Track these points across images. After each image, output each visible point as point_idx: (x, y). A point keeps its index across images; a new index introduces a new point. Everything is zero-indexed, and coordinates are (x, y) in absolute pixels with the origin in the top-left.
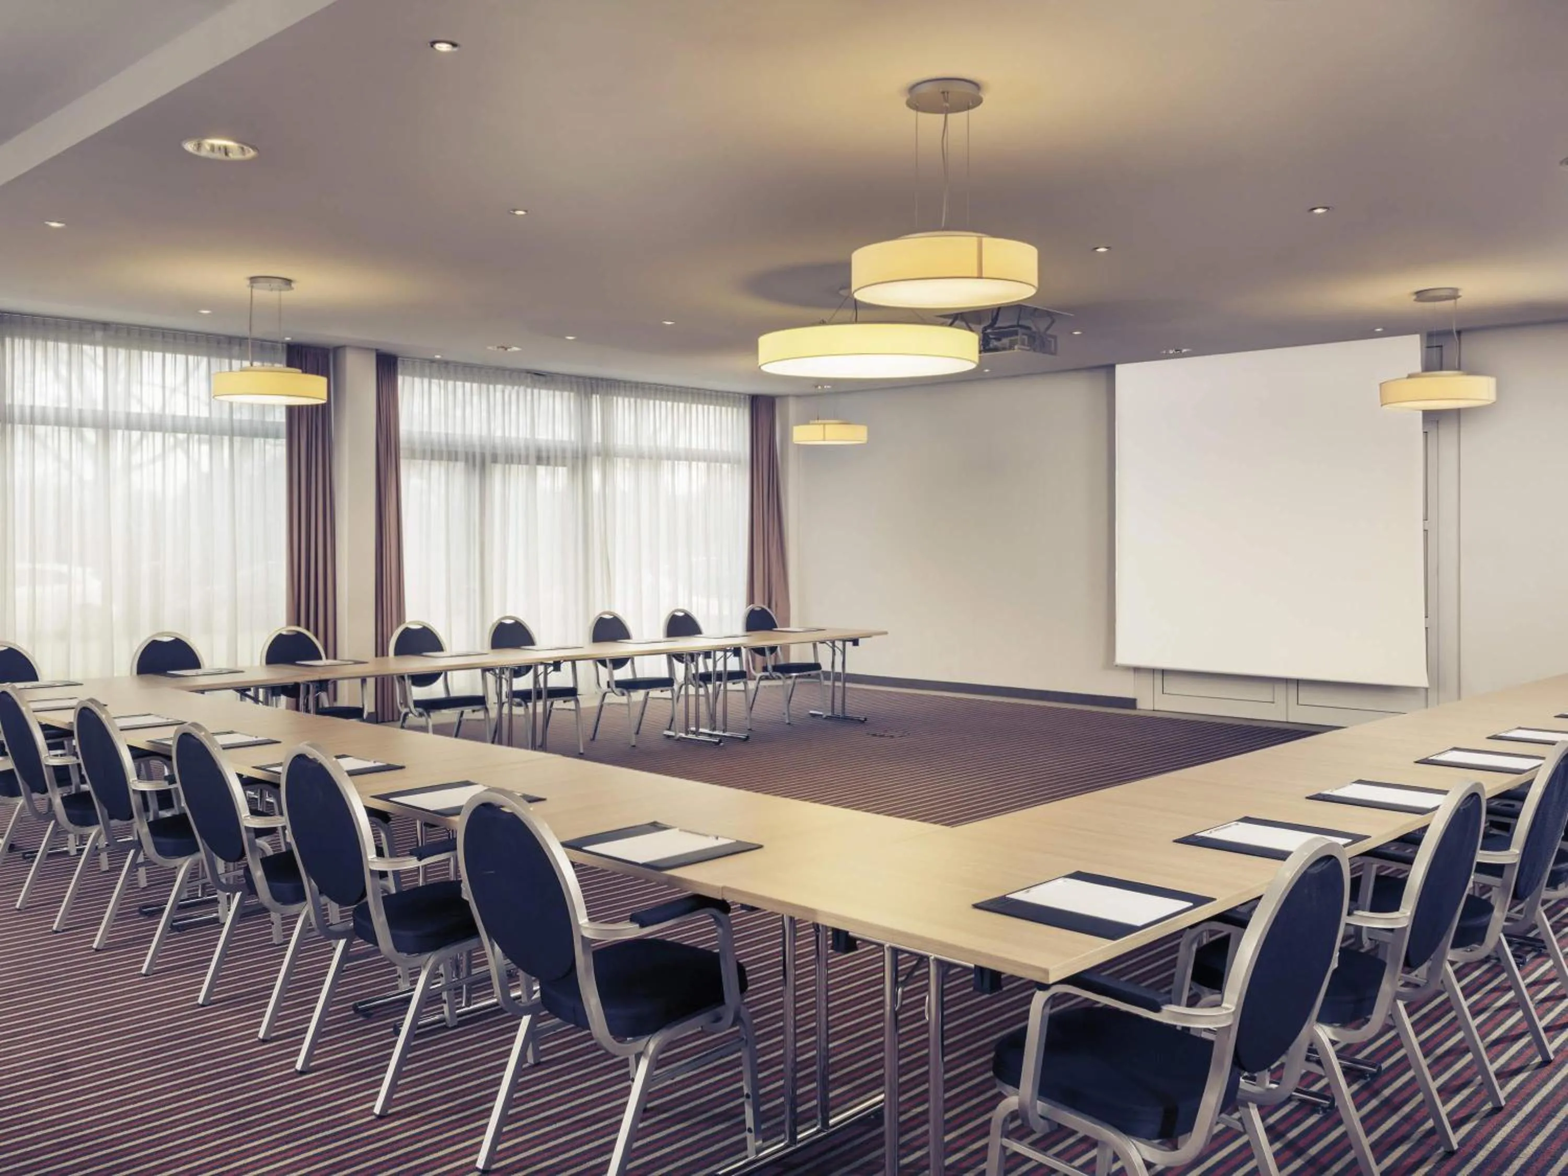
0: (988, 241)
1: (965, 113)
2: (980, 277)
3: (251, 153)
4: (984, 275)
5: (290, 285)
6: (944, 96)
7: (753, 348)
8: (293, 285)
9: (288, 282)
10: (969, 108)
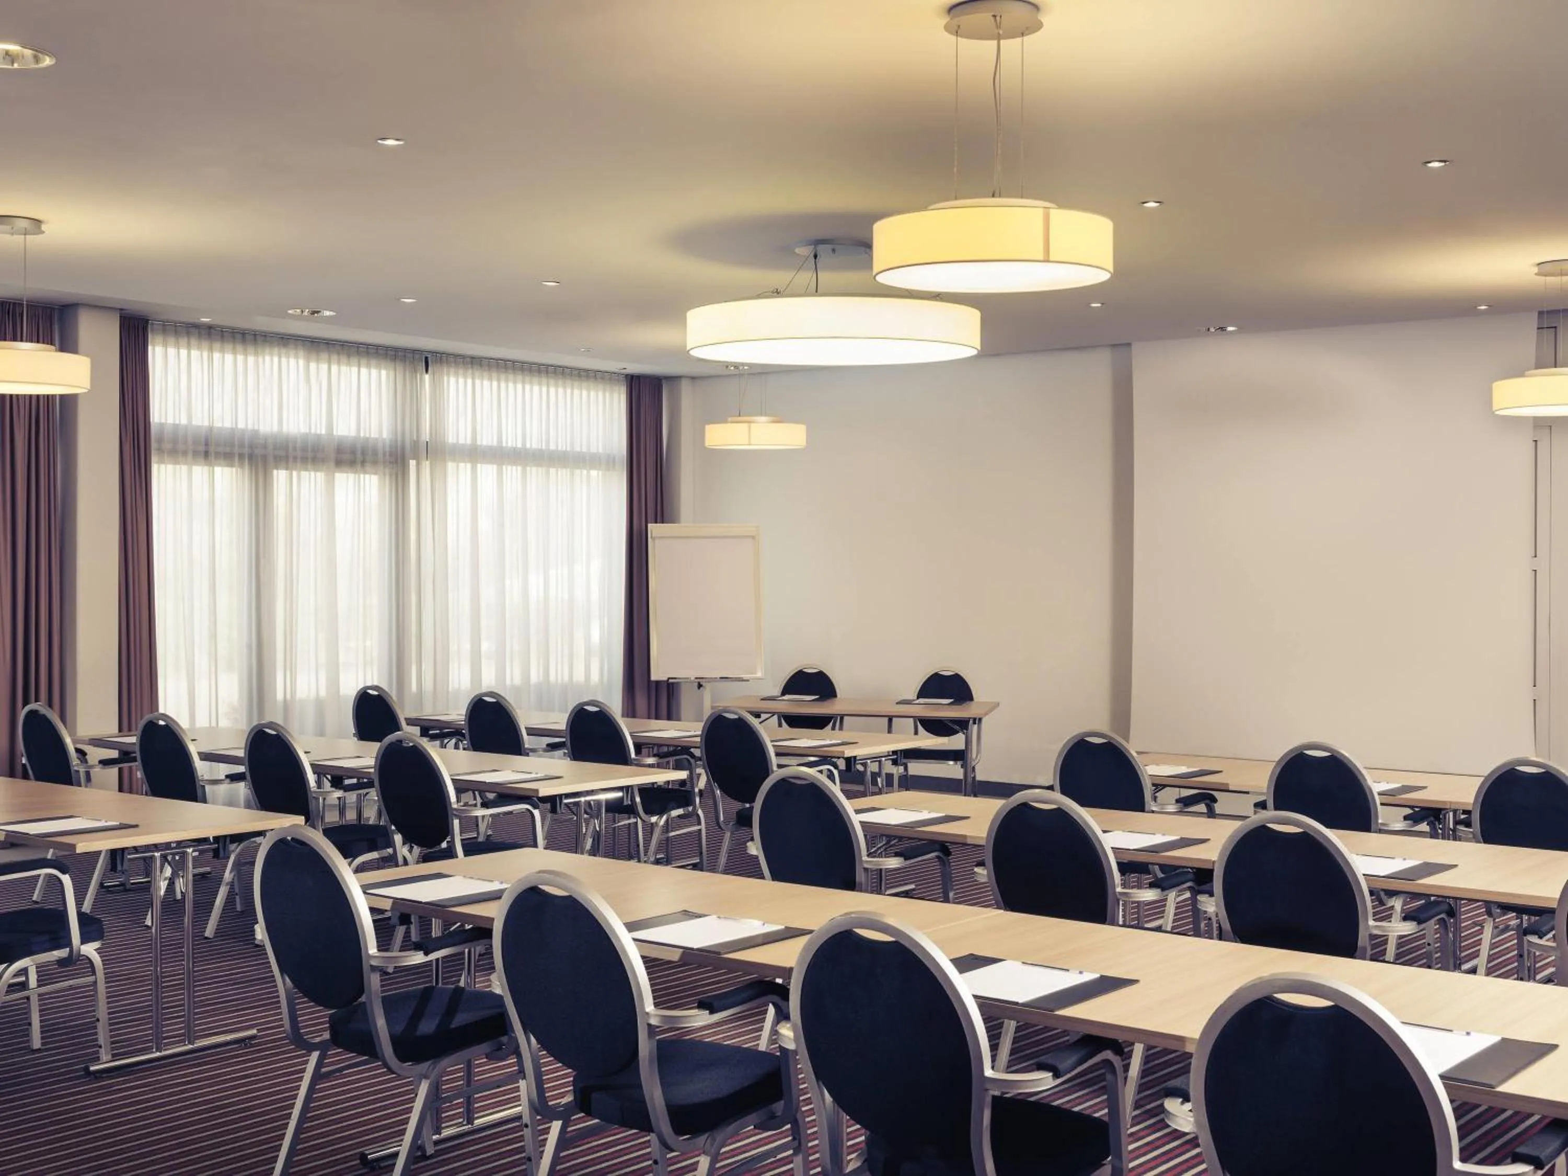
0: (1059, 216)
1: (1019, 40)
2: (1047, 260)
3: (48, 61)
4: (1051, 259)
5: (39, 227)
6: (996, 20)
7: (682, 321)
8: (44, 227)
9: (37, 222)
10: (1023, 35)
